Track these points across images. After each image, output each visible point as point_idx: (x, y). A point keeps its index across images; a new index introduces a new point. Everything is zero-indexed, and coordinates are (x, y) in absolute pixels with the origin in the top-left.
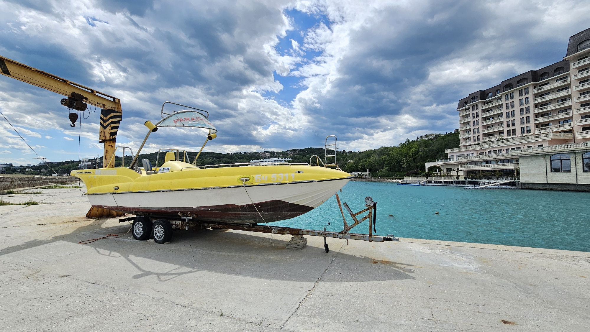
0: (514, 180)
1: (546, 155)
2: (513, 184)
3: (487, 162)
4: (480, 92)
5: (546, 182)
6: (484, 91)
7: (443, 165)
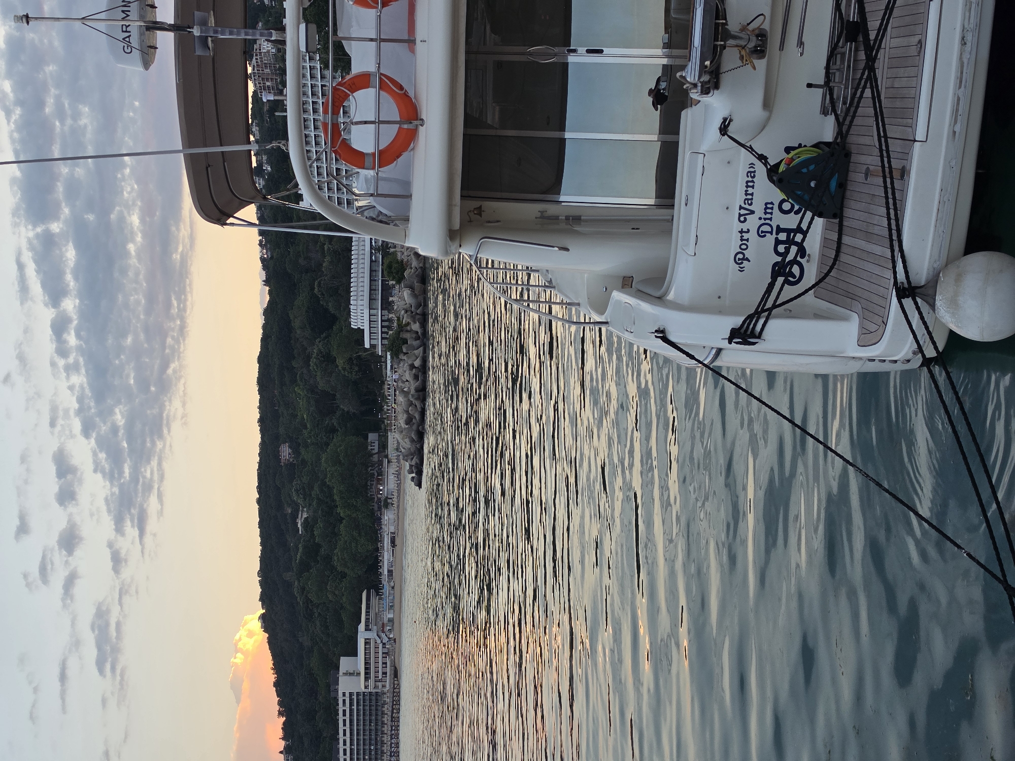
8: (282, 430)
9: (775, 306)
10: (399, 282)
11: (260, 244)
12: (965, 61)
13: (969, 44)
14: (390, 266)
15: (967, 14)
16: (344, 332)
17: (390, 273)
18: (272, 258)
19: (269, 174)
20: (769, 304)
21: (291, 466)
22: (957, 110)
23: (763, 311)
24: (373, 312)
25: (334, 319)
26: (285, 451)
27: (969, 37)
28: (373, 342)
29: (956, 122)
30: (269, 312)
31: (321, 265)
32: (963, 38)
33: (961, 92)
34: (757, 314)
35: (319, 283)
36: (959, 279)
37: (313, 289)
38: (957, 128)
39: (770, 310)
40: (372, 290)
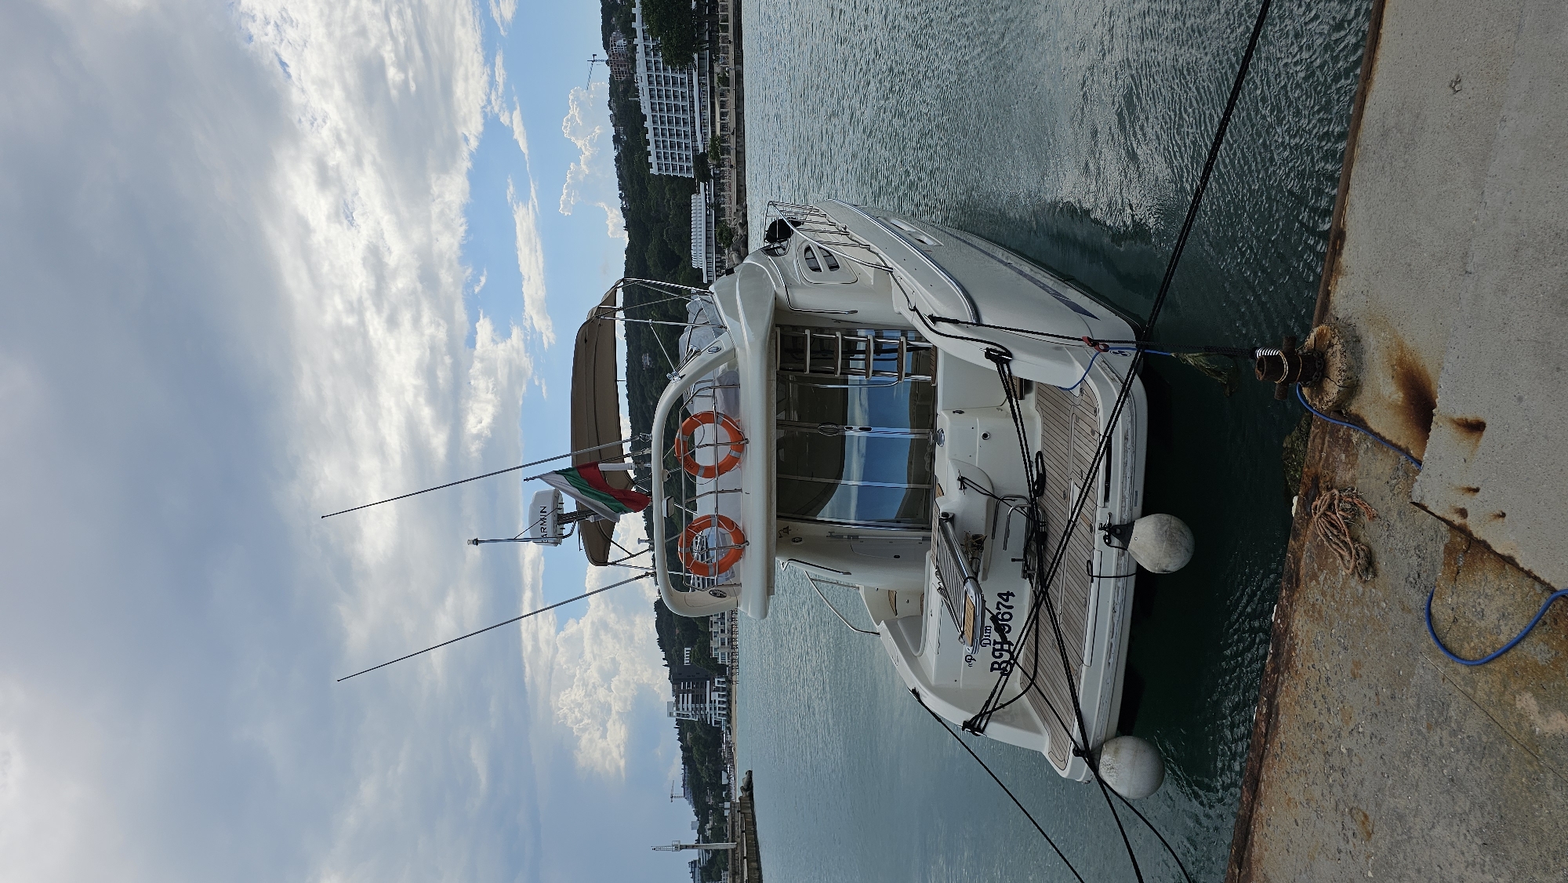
8: (643, 343)
9: (994, 709)
10: (728, 246)
11: (621, 197)
12: (1116, 622)
13: (1118, 612)
14: (721, 234)
15: (1116, 594)
16: (688, 270)
17: (721, 238)
18: (630, 209)
19: (625, 142)
20: (990, 708)
21: (650, 370)
22: (1111, 650)
23: (986, 713)
24: (709, 255)
25: (679, 259)
26: (646, 360)
27: (1117, 608)
28: (710, 279)
29: (1110, 657)
30: (629, 251)
31: (668, 217)
32: (1114, 609)
33: (1113, 640)
34: (981, 715)
35: (667, 231)
36: (1116, 751)
37: (662, 236)
38: (1111, 661)
39: (990, 712)
40: (708, 238)
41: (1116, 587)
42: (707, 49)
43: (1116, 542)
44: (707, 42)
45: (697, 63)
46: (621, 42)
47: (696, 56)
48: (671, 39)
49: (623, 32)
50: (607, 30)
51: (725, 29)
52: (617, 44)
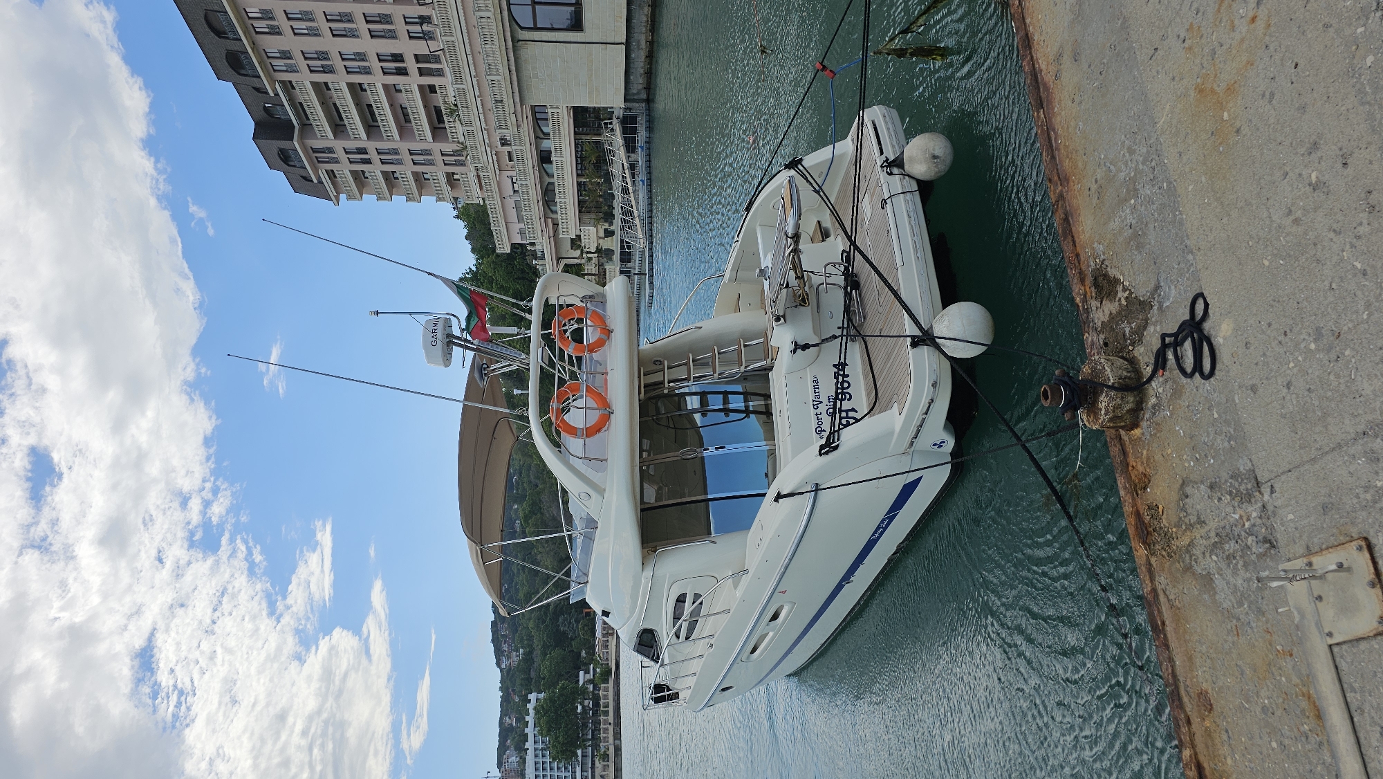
0: (615, 121)
1: (515, 40)
2: (628, 124)
3: (545, 158)
4: (258, 141)
5: (623, 47)
6: (258, 125)
7: (559, 259)
41: (906, 200)
42: (589, 746)
43: (896, 171)
44: (589, 740)
45: (580, 760)
46: (513, 759)
47: (579, 752)
48: (559, 737)
49: (516, 750)
50: (502, 749)
51: (606, 713)
52: (510, 760)
